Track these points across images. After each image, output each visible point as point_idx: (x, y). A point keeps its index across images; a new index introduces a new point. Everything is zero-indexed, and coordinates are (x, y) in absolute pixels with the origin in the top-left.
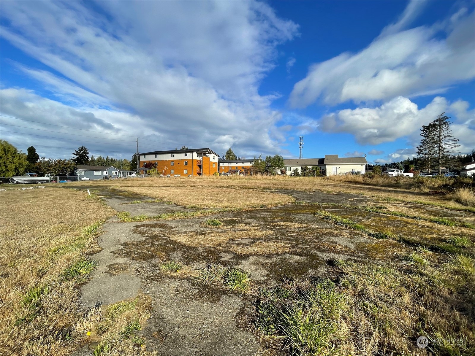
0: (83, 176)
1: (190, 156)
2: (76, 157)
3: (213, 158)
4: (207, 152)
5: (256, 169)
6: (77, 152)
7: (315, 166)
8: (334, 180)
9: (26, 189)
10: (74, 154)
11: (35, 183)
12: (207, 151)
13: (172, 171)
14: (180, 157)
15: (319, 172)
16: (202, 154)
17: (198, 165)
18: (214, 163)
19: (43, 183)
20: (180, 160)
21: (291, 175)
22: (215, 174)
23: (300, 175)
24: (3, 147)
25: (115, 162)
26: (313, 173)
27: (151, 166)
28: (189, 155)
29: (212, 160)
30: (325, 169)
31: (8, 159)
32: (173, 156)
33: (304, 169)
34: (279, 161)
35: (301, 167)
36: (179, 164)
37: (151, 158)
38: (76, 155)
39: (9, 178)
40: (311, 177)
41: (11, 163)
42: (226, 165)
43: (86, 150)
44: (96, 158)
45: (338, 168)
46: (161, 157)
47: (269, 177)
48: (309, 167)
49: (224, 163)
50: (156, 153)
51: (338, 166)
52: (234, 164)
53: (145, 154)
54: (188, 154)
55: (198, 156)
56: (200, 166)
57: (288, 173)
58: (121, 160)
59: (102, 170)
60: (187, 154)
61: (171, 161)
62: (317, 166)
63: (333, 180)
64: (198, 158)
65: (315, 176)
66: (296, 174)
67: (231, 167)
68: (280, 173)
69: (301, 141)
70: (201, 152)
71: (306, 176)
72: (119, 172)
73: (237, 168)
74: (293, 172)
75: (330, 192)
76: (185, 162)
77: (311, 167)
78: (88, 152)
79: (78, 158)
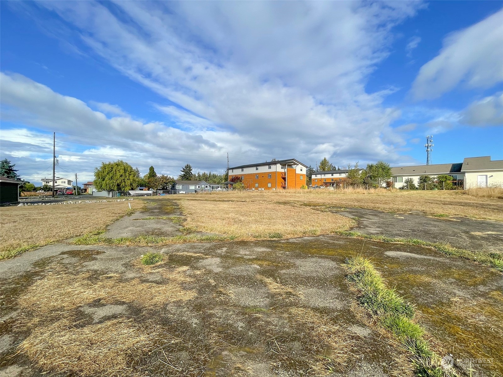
0: (181, 190)
2: (183, 173)
3: (301, 170)
4: (292, 164)
5: (350, 181)
6: (183, 169)
7: (445, 175)
8: (477, 196)
9: (120, 201)
10: (182, 171)
11: (143, 196)
12: (292, 162)
13: (257, 185)
14: (264, 170)
15: (451, 183)
16: (287, 166)
17: (282, 178)
18: (302, 175)
19: (148, 196)
20: (264, 173)
21: (402, 189)
22: (303, 187)
23: (417, 188)
24: (123, 167)
25: (216, 177)
26: (441, 184)
27: (237, 180)
28: (273, 167)
29: (298, 171)
30: (463, 179)
31: (126, 176)
32: (257, 169)
33: (424, 180)
34: (383, 169)
35: (419, 177)
36: (263, 177)
37: (238, 172)
38: (183, 172)
39: (127, 192)
40: (436, 191)
41: (128, 180)
42: (319, 177)
43: (190, 167)
44: (201, 174)
45: (490, 177)
46: (247, 171)
47: (365, 191)
48: (433, 176)
49: (317, 175)
50: (242, 167)
51: (489, 174)
52: (329, 176)
53: (233, 169)
54: (271, 166)
55: (282, 168)
56: (284, 179)
57: (398, 185)
58: (221, 175)
59: (195, 184)
61: (256, 174)
62: (447, 175)
63: (473, 196)
64: (283, 171)
65: (443, 189)
66: (410, 186)
67: (325, 179)
68: (384, 185)
69: (429, 142)
70: (284, 164)
71: (428, 189)
72: (209, 186)
73: (332, 180)
74: (405, 185)
75: (441, 216)
76: (269, 175)
77: (436, 176)
78: (191, 169)
79: (184, 174)
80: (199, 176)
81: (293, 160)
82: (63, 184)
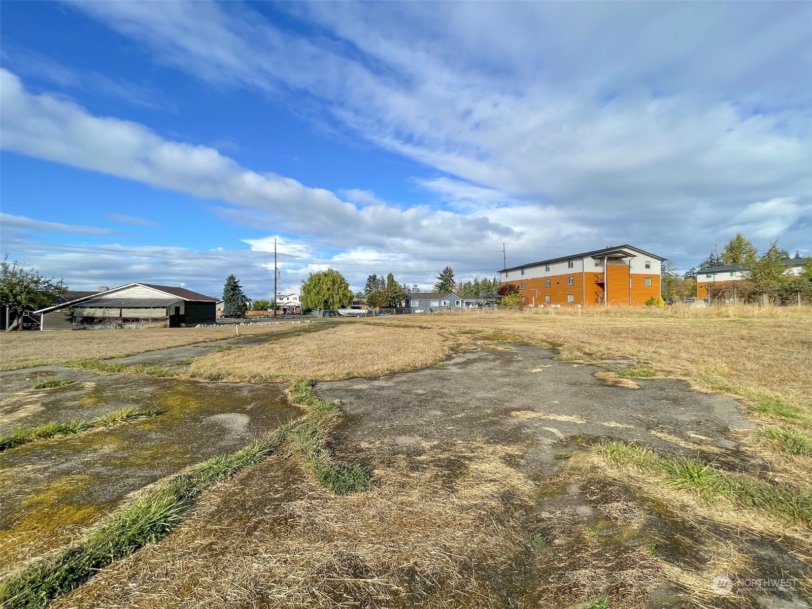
1: (578, 267)
3: (647, 267)
4: (621, 255)
6: (441, 275)
11: (354, 317)
12: (621, 252)
13: (547, 299)
14: (561, 269)
16: (606, 260)
17: (597, 284)
18: (650, 277)
20: (561, 275)
22: (653, 303)
27: (510, 291)
28: (576, 264)
29: (640, 270)
31: (335, 290)
32: (548, 270)
36: (558, 283)
37: (514, 277)
38: (441, 279)
39: (336, 311)
41: (337, 294)
46: (531, 274)
49: (711, 275)
50: (522, 268)
53: (507, 271)
54: (574, 262)
55: (597, 265)
56: (601, 285)
59: (439, 299)
60: (572, 264)
61: (546, 279)
64: (599, 270)
70: (600, 256)
72: (462, 301)
76: (570, 280)
78: (453, 274)
79: (442, 283)
80: (477, 284)
81: (624, 246)
82: (295, 301)
